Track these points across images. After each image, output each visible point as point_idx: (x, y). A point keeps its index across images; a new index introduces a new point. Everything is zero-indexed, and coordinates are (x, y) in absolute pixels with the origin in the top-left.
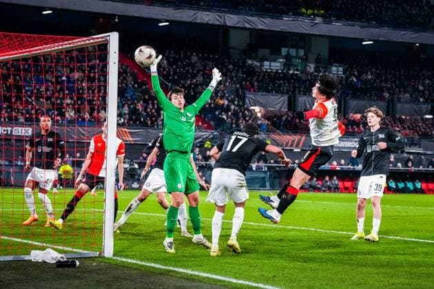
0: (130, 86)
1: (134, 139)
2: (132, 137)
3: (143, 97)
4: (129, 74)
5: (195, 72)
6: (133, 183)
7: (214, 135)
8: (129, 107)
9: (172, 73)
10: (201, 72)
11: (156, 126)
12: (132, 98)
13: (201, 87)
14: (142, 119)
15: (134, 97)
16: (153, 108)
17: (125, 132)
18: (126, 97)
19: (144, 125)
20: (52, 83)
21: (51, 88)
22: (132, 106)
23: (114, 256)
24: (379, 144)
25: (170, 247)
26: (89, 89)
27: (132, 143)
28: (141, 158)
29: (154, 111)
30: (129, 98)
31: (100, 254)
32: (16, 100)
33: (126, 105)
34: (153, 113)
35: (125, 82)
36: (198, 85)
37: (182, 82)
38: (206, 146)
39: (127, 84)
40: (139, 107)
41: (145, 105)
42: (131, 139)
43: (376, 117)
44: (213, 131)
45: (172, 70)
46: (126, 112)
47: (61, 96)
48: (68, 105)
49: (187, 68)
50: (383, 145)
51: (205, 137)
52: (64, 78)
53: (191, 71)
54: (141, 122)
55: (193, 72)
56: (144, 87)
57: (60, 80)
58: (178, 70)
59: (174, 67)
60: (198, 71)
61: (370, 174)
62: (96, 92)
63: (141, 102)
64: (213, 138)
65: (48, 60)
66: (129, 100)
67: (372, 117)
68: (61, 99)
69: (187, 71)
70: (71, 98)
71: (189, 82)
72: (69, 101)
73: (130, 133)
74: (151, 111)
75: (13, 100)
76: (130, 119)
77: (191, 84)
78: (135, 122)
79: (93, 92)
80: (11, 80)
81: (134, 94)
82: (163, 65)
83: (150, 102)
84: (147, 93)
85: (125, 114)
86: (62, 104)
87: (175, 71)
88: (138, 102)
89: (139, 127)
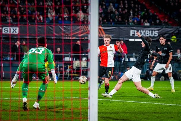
7: (179, 31)
11: (127, 24)
44: (178, 27)
48: (49, 6)
51: (171, 32)
83: (122, 2)
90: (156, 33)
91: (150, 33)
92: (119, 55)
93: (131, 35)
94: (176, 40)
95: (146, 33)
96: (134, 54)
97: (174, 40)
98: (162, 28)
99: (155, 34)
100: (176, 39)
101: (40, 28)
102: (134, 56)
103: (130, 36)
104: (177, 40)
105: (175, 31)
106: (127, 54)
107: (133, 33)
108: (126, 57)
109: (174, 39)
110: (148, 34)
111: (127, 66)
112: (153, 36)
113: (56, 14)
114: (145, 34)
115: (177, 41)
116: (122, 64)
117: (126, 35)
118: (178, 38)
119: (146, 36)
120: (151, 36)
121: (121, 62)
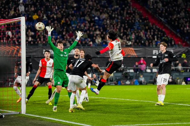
0: (137, 21)
1: (138, 54)
2: (136, 53)
3: (144, 28)
4: (136, 14)
5: (179, 10)
6: (126, 81)
7: (188, 50)
8: (135, 35)
9: (164, 12)
10: (184, 10)
11: (151, 46)
12: (138, 29)
13: (183, 19)
14: (143, 42)
15: (139, 28)
16: (151, 34)
17: (132, 50)
18: (134, 28)
19: (144, 45)
20: (89, 22)
21: (88, 25)
22: (137, 34)
23: (26, 113)
24: (165, 59)
25: (55, 110)
26: (111, 24)
27: (137, 56)
28: (135, 66)
29: (151, 36)
30: (136, 29)
31: (20, 113)
32: (66, 33)
33: (133, 34)
34: (150, 38)
35: (134, 18)
36: (181, 18)
37: (170, 17)
38: (182, 57)
39: (135, 20)
40: (142, 34)
41: (146, 32)
42: (135, 54)
43: (164, 46)
44: (188, 47)
45: (164, 9)
46: (133, 37)
47: (93, 29)
48: (97, 35)
49: (174, 8)
50: (166, 60)
51: (182, 51)
52: (96, 18)
53: (177, 9)
54: (142, 44)
55: (178, 10)
56: (146, 21)
57: (93, 19)
58: (168, 10)
59: (166, 7)
60: (182, 10)
61: (161, 74)
62: (115, 26)
63: (143, 31)
64: (188, 52)
65: (86, 7)
66: (135, 30)
67: (162, 46)
68: (93, 31)
69: (175, 10)
70: (100, 30)
71: (175, 17)
72: (98, 32)
73: (135, 51)
74: (149, 36)
75: (64, 33)
76: (136, 42)
77: (176, 18)
78: (138, 44)
79: (113, 26)
80: (63, 21)
81: (139, 26)
82: (159, 7)
83: (149, 31)
84: (147, 25)
85: (132, 39)
86: (93, 34)
87: (166, 10)
88: (141, 31)
89: (141, 47)
98: (176, 48)
101: (89, 50)
103: (153, 54)
104: (186, 57)
105: (186, 50)
107: (155, 52)
113: (102, 39)
117: (150, 54)
118: (187, 55)
121: (137, 72)
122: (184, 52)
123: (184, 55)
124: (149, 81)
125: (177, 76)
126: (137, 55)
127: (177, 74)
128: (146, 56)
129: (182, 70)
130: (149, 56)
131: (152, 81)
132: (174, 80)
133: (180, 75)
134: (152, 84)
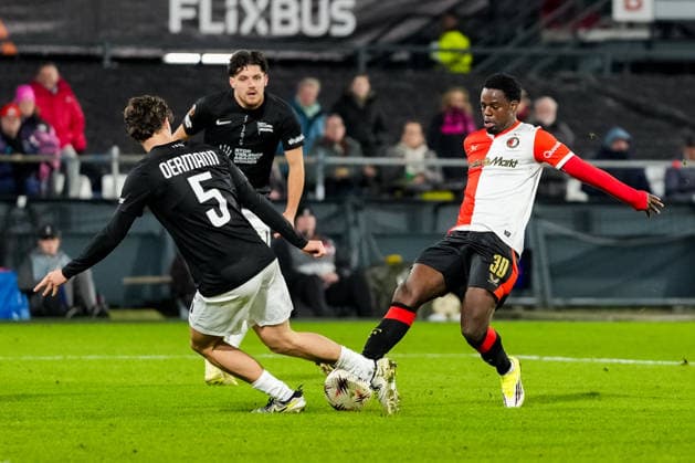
90: (340, 16)
91: (300, 15)
92: (18, 158)
93: (175, 26)
94: (467, 59)
95: (277, 14)
96: (115, 151)
97: (456, 62)
99: (333, 22)
100: (463, 52)
102: (115, 167)
103: (166, 29)
104: (476, 61)
106: (79, 151)
107: (190, 14)
108: (74, 168)
109: (453, 50)
110: (285, 22)
111: (44, 229)
112: (319, 30)
114: (269, 22)
115: (474, 64)
116: (21, 213)
117: (142, 28)
118: (480, 50)
119: (278, 30)
120: (311, 30)
121: (14, 202)
122: (452, 11)
123: (456, 40)
124: (128, 280)
125: (383, 236)
126: (14, 38)
127: (392, 220)
128: (98, 51)
129: (436, 188)
130: (128, 52)
131: (156, 287)
132: (358, 276)
133: (413, 231)
134: (153, 315)
